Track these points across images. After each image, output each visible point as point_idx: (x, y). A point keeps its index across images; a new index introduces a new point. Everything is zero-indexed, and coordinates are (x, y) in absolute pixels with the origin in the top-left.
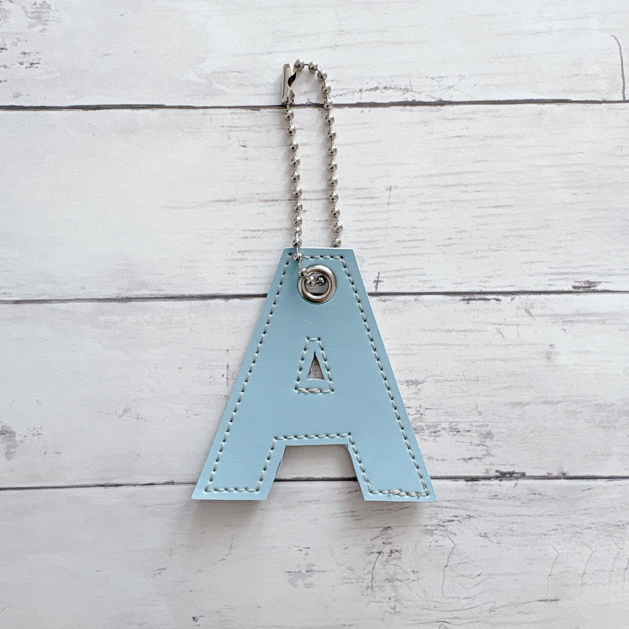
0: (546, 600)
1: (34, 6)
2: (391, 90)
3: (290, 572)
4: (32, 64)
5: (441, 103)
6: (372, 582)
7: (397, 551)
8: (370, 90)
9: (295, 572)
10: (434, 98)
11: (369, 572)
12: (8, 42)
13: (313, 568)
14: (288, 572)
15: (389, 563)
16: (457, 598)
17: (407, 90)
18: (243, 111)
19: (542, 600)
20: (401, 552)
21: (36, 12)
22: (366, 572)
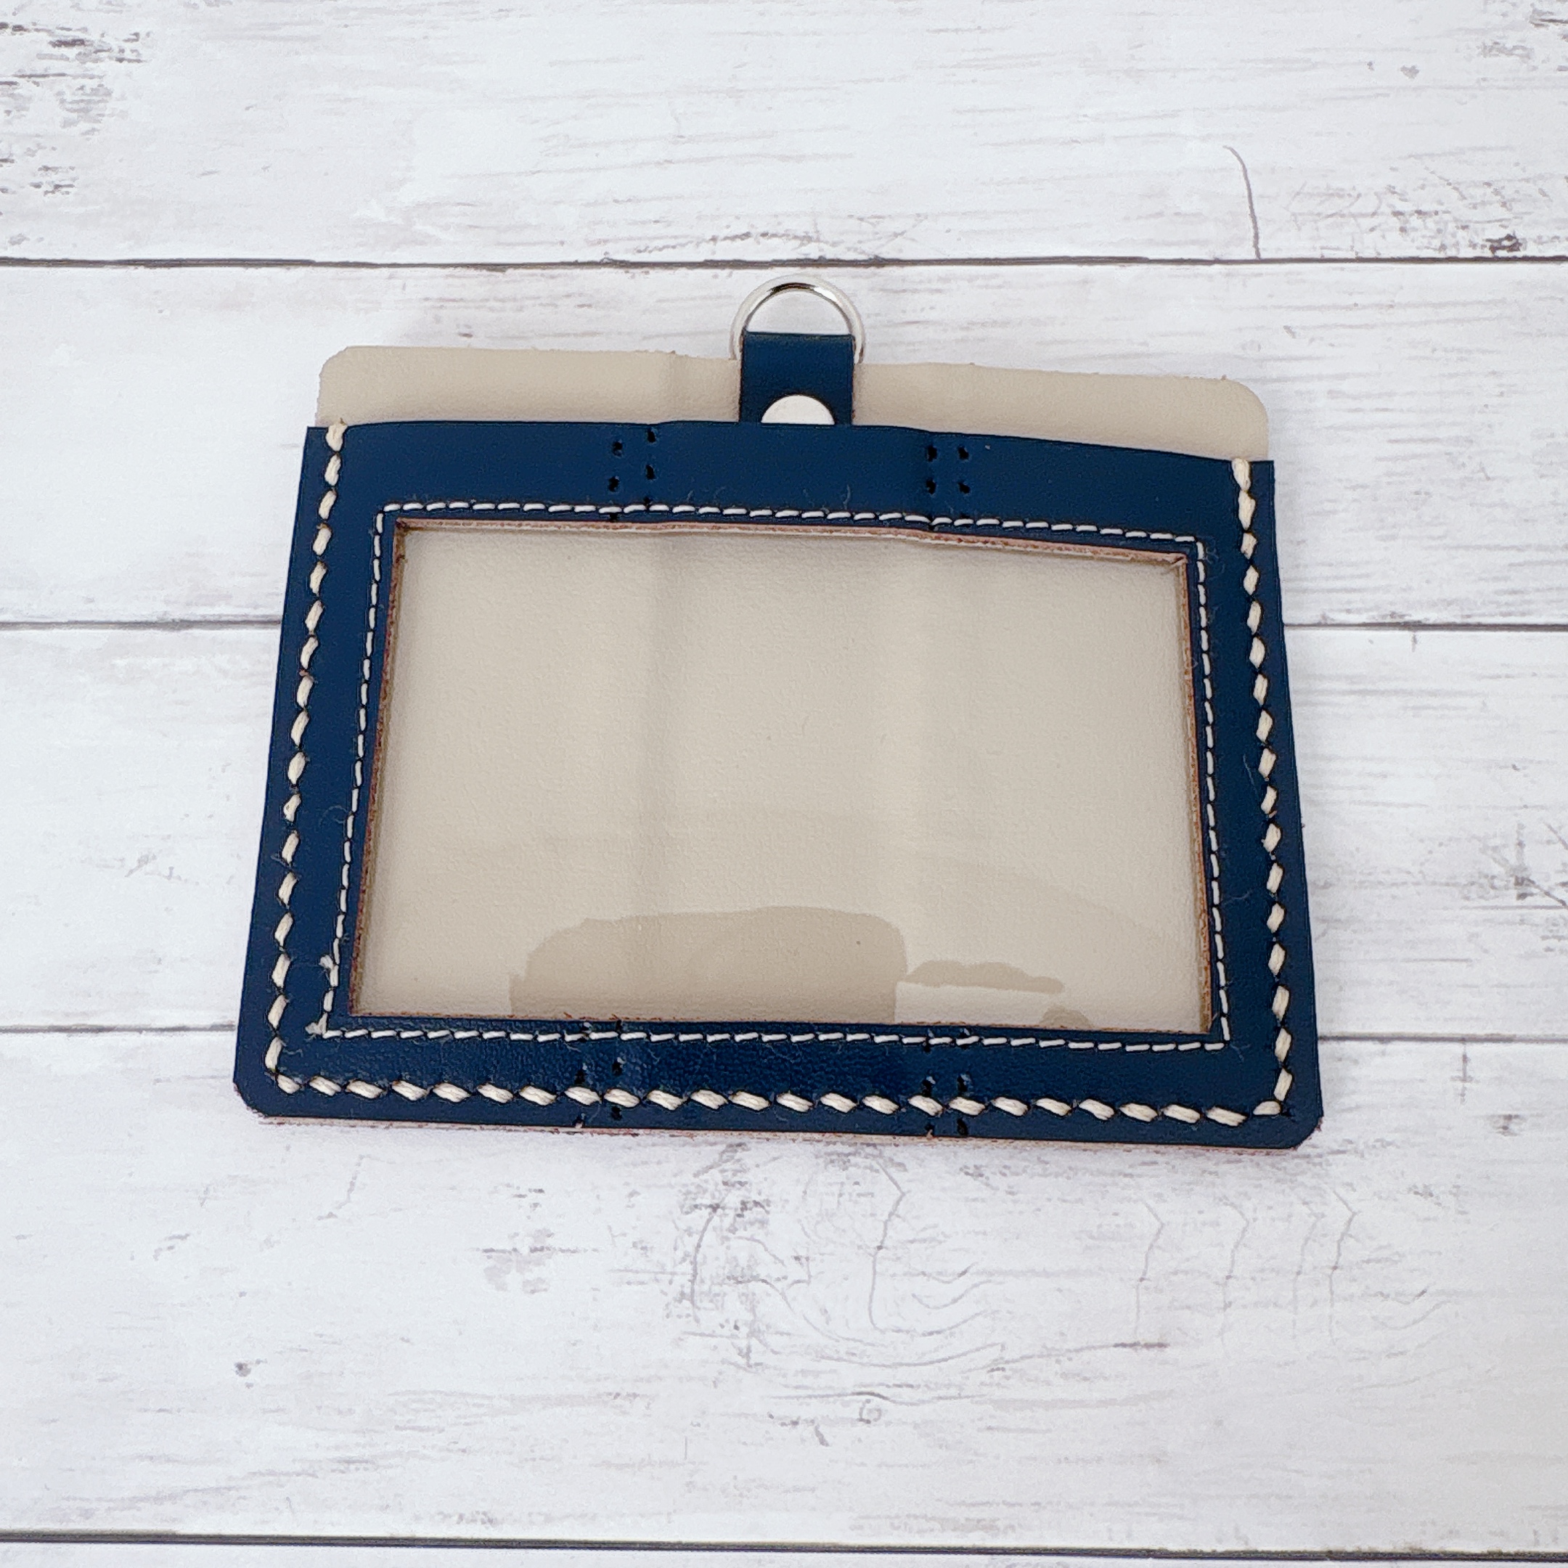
0: (1133, 1345)
1: (81, 92)
2: (775, 240)
3: (492, 1250)
4: (57, 187)
5: (879, 262)
6: (693, 1282)
7: (756, 1204)
8: (734, 238)
9: (503, 1251)
10: (863, 252)
11: (686, 1255)
12: (17, 150)
13: (549, 1242)
14: (486, 1251)
15: (738, 1234)
16: (908, 1332)
17: (807, 239)
18: (472, 272)
19: (1124, 1345)
20: (767, 1208)
21: (82, 101)
22: (680, 1254)
